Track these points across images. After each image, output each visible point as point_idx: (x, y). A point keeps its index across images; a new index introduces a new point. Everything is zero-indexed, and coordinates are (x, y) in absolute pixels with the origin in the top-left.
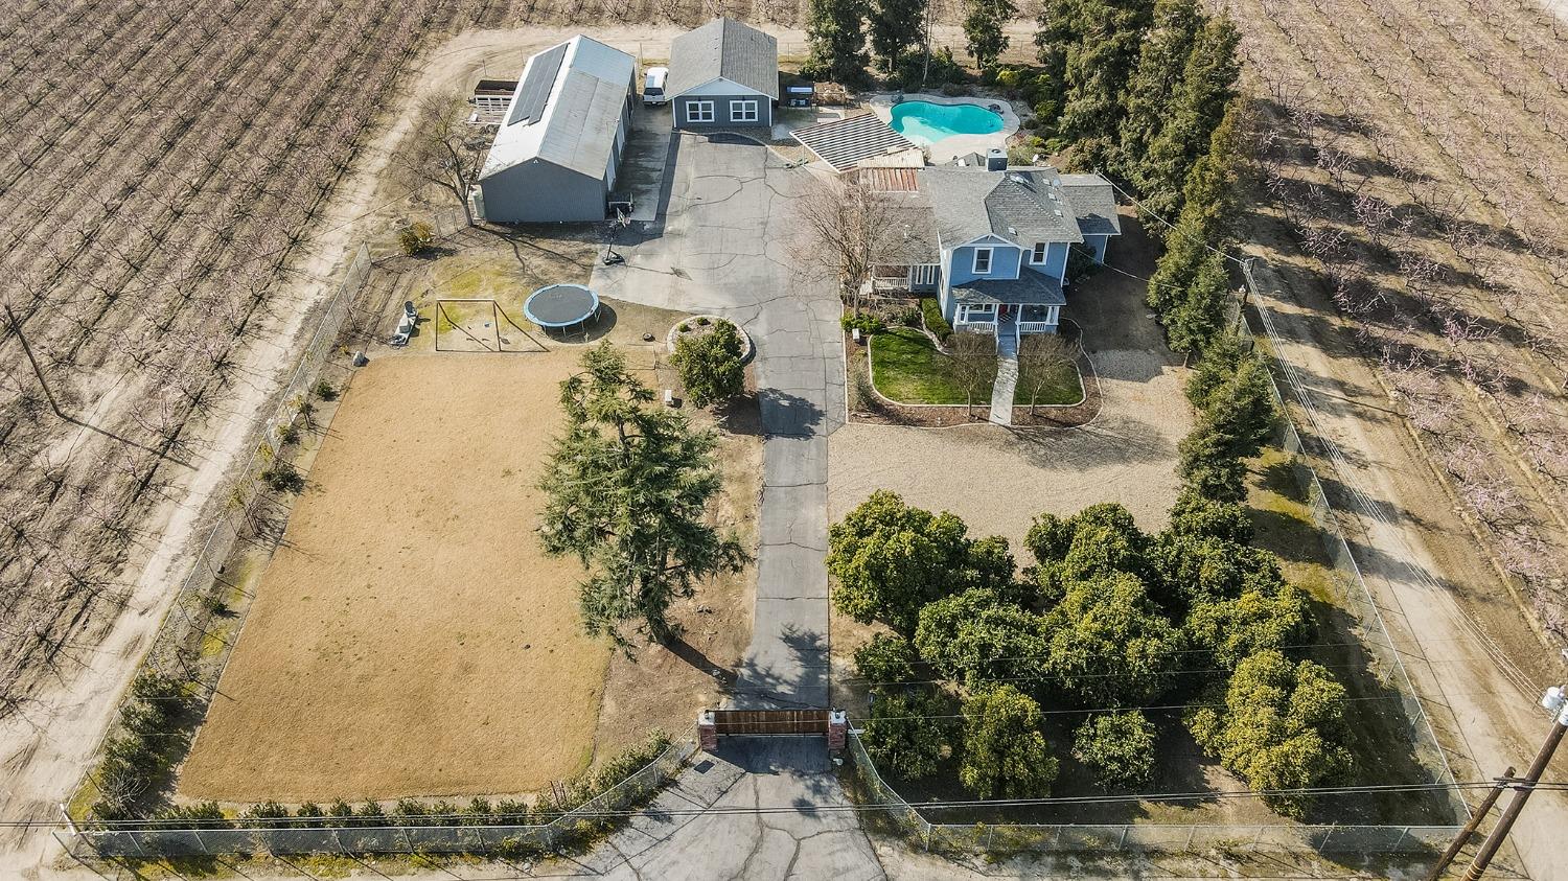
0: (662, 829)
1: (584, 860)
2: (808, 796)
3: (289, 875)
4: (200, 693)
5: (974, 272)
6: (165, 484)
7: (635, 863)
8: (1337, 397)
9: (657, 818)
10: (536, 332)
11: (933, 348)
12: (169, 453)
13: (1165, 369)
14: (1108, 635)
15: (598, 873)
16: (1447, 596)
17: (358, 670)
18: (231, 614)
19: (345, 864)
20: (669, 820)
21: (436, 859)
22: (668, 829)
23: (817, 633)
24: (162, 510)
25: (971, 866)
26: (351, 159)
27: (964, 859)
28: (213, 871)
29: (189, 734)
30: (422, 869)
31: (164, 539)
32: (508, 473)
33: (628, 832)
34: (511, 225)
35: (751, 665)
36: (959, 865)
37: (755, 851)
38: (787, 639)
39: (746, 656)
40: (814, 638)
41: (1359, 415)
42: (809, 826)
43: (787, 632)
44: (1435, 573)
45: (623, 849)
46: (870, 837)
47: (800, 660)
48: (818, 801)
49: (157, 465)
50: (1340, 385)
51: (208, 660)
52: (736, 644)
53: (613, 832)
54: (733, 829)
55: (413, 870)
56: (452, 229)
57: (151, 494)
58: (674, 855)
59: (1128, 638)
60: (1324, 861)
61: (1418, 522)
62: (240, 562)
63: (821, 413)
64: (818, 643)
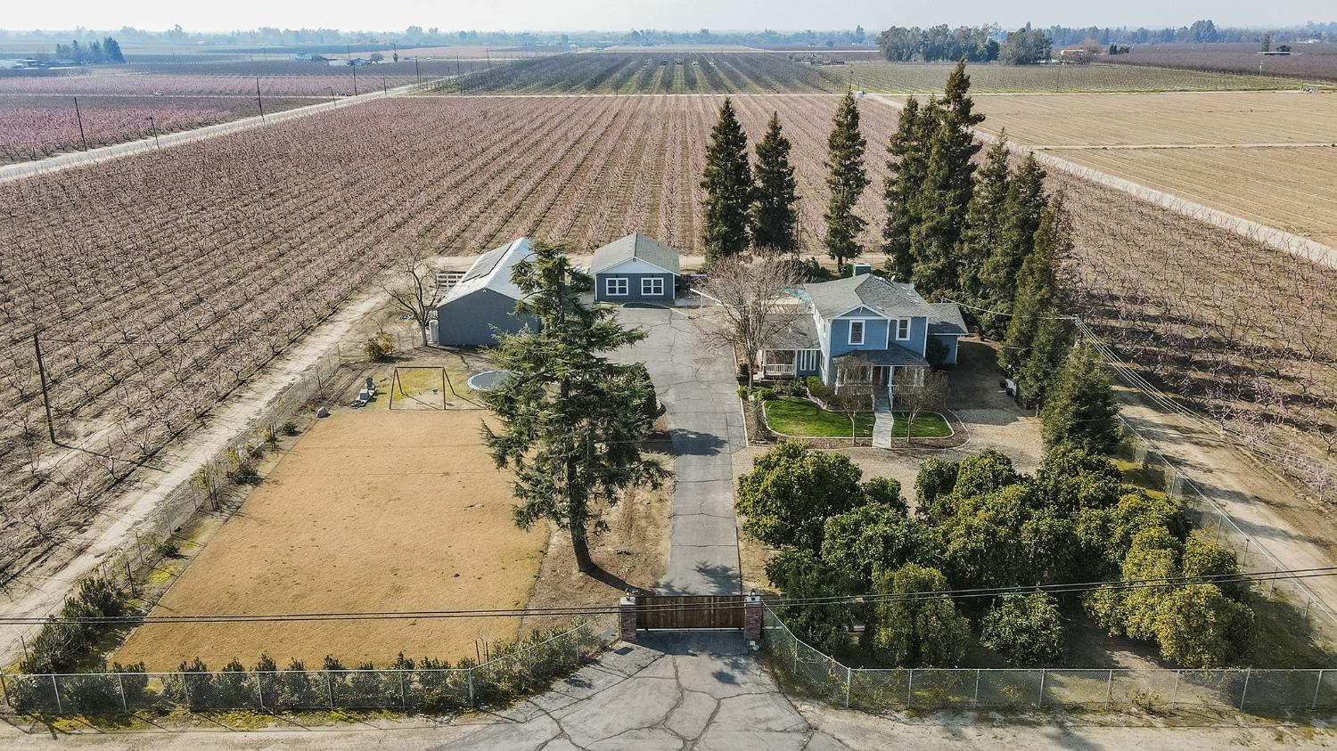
0: (583, 693)
1: (503, 714)
2: (727, 670)
3: (205, 726)
4: (142, 606)
5: (849, 343)
6: (138, 481)
7: (557, 715)
8: (1173, 433)
9: (576, 685)
10: (476, 399)
11: (818, 408)
12: (146, 464)
13: (1020, 418)
14: (1002, 522)
15: (518, 722)
16: (1310, 546)
17: (297, 590)
18: (182, 557)
19: (263, 719)
20: (590, 686)
21: (354, 714)
22: (590, 692)
23: (729, 566)
24: (130, 497)
25: (892, 718)
26: (330, 315)
27: (886, 714)
28: (128, 724)
29: (124, 633)
30: (340, 723)
31: (129, 512)
32: (447, 474)
33: (548, 694)
34: (459, 346)
35: (668, 586)
36: (881, 717)
37: (677, 706)
38: (701, 570)
39: (662, 581)
40: (725, 570)
41: (1196, 444)
42: (729, 689)
43: (701, 566)
44: (1294, 532)
45: (544, 706)
46: (790, 698)
47: (714, 583)
48: (737, 673)
49: (134, 470)
50: (1175, 428)
51: (154, 585)
52: (654, 575)
53: (533, 694)
54: (654, 692)
55: (330, 723)
56: (411, 347)
57: (124, 487)
58: (594, 710)
59: (1020, 522)
60: (1247, 716)
61: (1268, 503)
62: (195, 526)
63: (724, 442)
64: (730, 573)
